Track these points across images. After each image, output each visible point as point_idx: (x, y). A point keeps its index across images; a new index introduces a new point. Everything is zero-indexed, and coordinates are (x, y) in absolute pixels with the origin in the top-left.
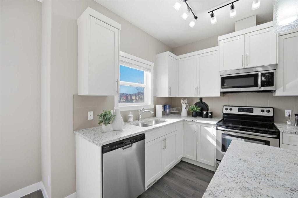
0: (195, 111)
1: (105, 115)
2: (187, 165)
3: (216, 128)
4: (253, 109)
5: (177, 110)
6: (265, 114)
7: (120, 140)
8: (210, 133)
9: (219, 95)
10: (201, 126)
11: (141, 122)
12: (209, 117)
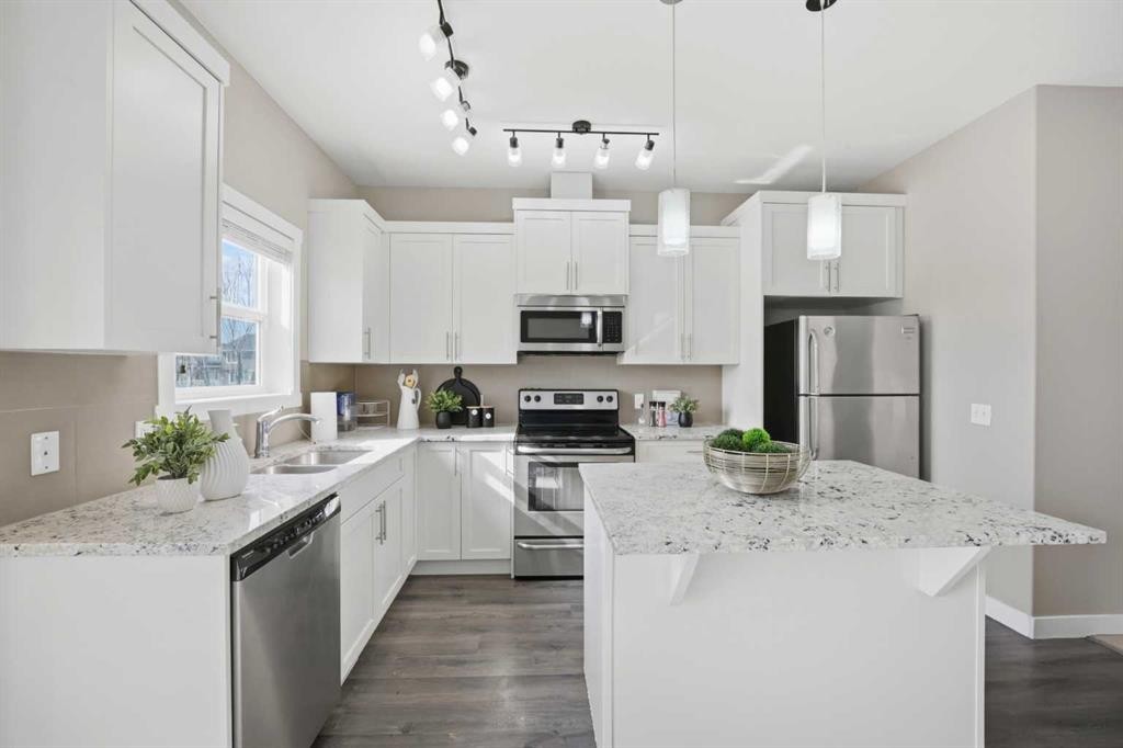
0: (446, 410)
1: (180, 439)
2: (433, 582)
3: (512, 451)
4: (582, 395)
5: (379, 408)
6: (605, 406)
7: (285, 521)
8: (496, 468)
9: (513, 360)
10: (471, 451)
11: (271, 460)
12: (485, 423)
